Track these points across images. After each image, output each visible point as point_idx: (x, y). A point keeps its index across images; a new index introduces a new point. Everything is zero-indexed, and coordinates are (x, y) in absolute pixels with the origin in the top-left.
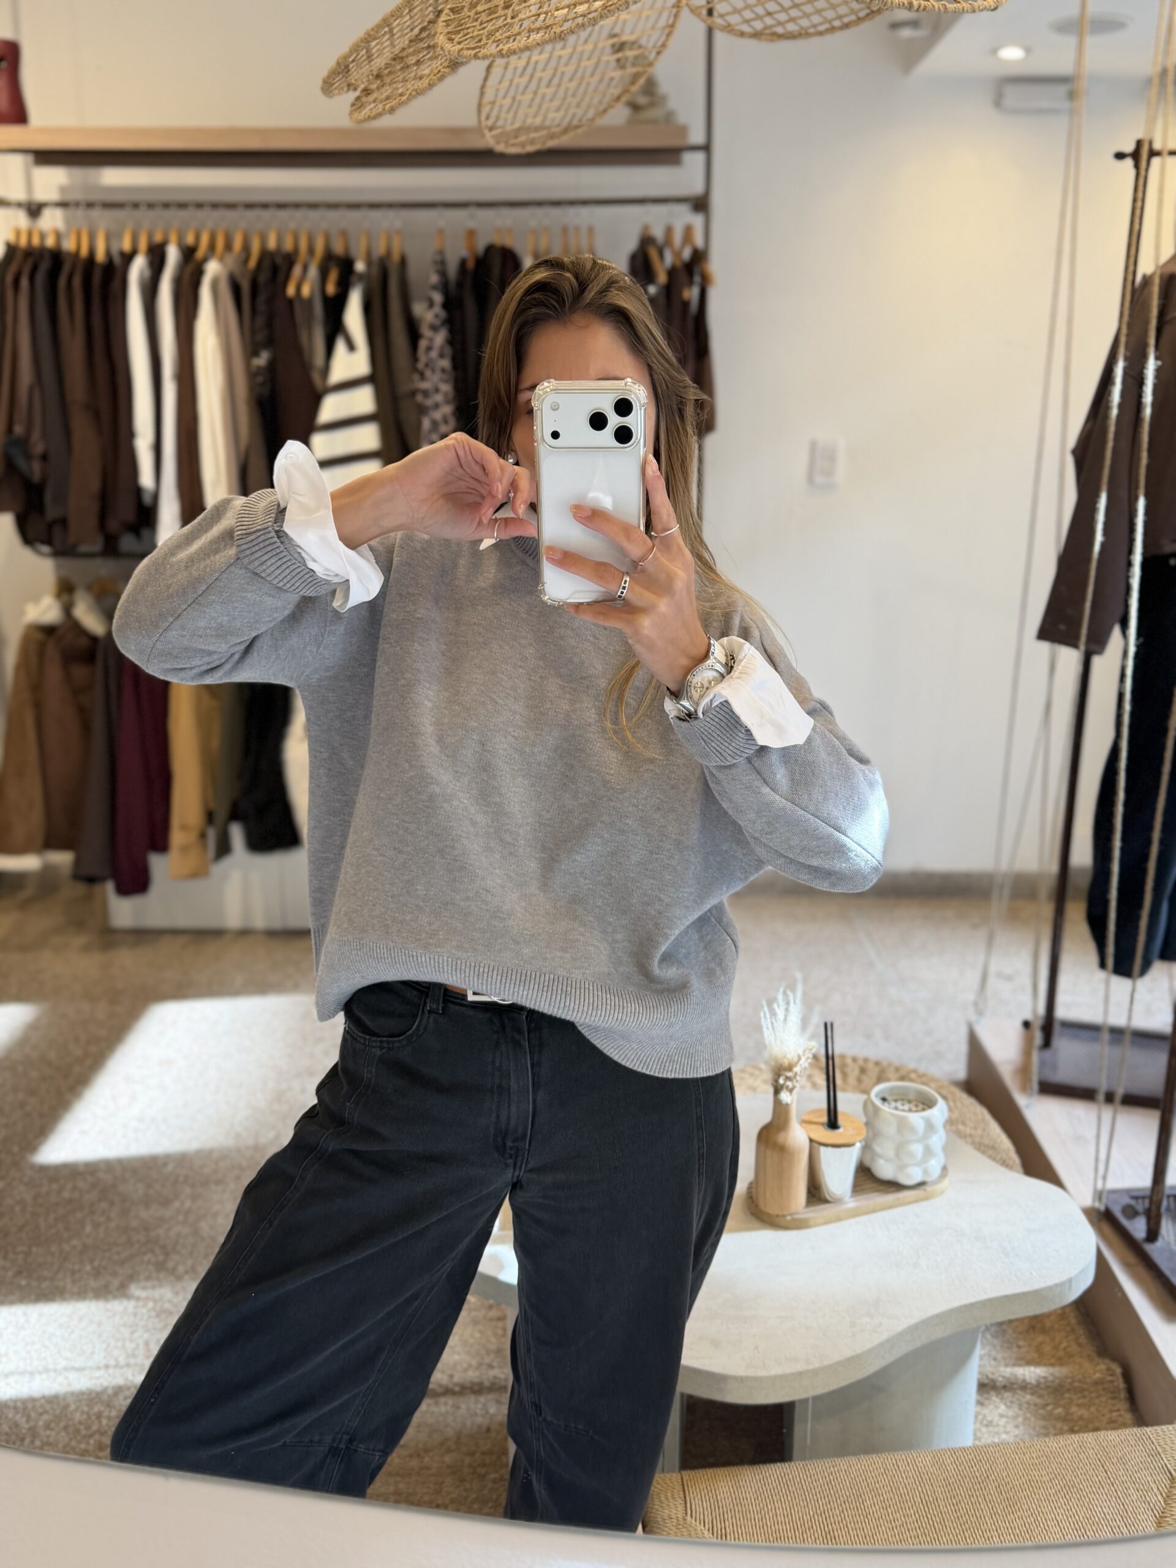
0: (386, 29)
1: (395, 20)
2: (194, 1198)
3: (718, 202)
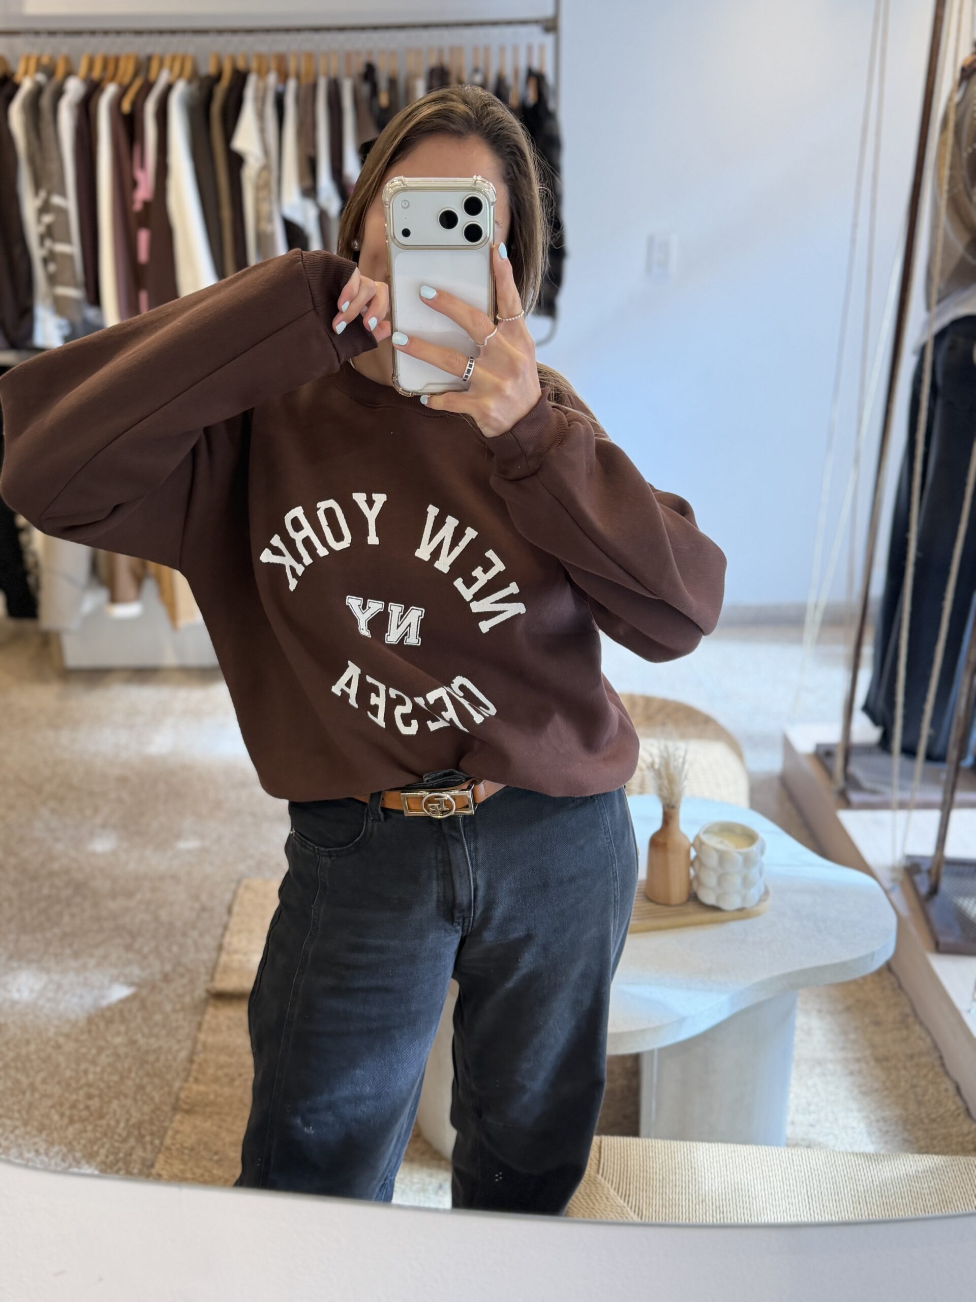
2: (154, 890)
3: (565, 23)
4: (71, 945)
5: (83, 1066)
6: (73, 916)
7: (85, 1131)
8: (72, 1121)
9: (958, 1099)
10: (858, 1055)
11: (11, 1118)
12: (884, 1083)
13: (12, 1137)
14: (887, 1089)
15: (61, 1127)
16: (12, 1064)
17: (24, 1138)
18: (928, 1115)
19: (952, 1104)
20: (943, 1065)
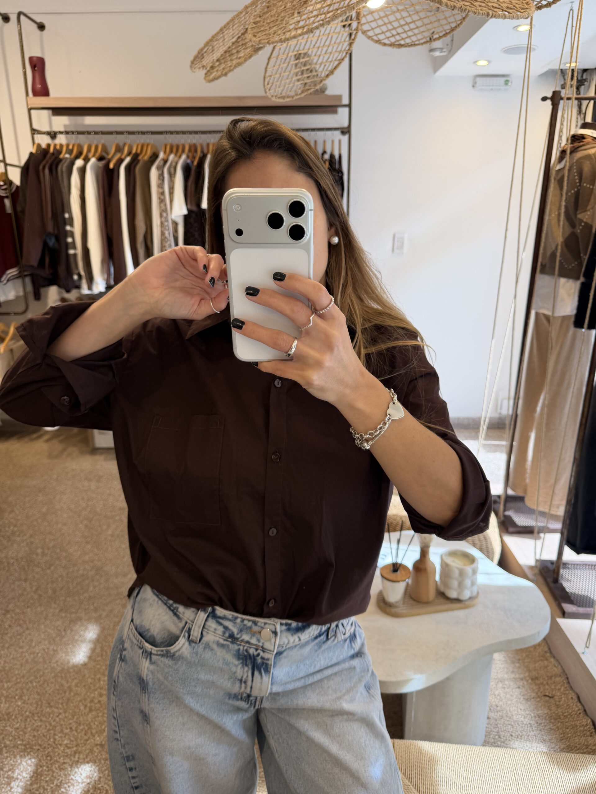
0: (221, 36)
1: (226, 30)
3: (354, 130)
4: (93, 604)
5: (98, 676)
6: (95, 587)
7: (98, 717)
8: (91, 710)
9: (579, 704)
10: (522, 676)
11: (57, 708)
12: (537, 693)
13: (57, 719)
14: (539, 697)
15: (85, 713)
16: (59, 675)
17: (64, 721)
18: (563, 713)
19: (576, 707)
20: (569, 683)
